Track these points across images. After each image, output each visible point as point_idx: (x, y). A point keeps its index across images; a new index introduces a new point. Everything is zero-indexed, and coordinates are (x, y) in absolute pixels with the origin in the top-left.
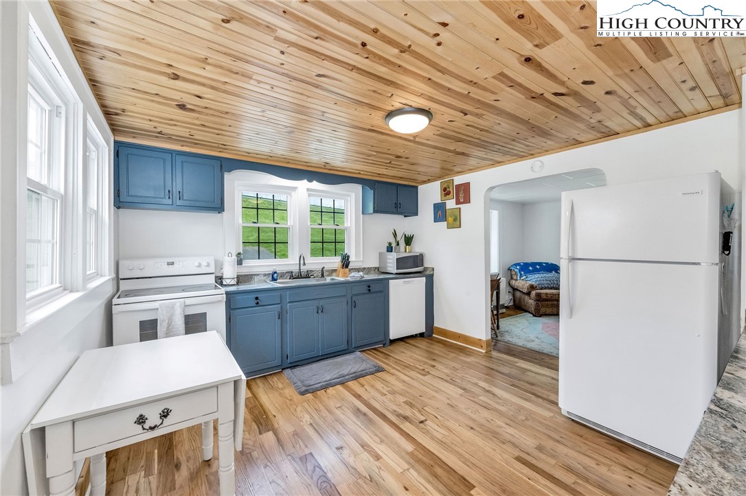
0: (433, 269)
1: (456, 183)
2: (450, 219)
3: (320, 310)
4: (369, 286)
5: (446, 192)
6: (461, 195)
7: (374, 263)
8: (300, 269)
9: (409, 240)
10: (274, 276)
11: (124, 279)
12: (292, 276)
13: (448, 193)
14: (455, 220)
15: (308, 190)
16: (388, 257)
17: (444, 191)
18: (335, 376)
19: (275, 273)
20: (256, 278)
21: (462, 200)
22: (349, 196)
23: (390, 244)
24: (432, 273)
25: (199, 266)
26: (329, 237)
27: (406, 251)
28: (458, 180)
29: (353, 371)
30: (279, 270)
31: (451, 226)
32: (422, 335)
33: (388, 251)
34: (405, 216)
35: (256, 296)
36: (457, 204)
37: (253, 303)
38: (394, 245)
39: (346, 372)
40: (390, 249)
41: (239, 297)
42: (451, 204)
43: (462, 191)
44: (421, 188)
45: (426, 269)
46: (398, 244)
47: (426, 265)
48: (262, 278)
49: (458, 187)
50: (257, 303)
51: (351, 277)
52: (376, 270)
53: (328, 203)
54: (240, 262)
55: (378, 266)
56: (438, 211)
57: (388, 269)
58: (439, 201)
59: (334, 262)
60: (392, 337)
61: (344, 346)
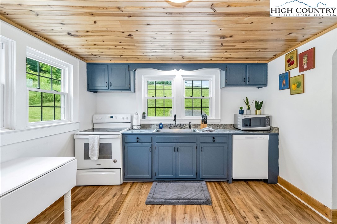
0: (278, 129)
1: (299, 52)
2: (293, 86)
3: (176, 150)
4: (214, 138)
5: (290, 62)
6: (305, 62)
7: (231, 121)
8: (176, 123)
9: (259, 106)
10: (161, 126)
11: (95, 123)
12: (170, 126)
13: (292, 63)
14: (298, 86)
15: (182, 76)
16: (239, 117)
17: (288, 62)
18: (174, 197)
19: (162, 124)
20: (152, 126)
21: (305, 67)
22: (210, 77)
23: (241, 108)
24: (277, 132)
25: (123, 118)
26: (197, 104)
27: (256, 114)
28: (302, 49)
29: (189, 197)
30: (163, 122)
31: (294, 92)
32: (265, 181)
33: (240, 113)
34: (258, 88)
35: (138, 137)
36: (300, 71)
37: (135, 140)
38: (245, 109)
39: (183, 196)
40: (241, 112)
41: (129, 137)
42: (295, 72)
43: (306, 58)
44: (270, 64)
45: (272, 129)
46: (249, 108)
47: (273, 125)
48: (155, 126)
49: (302, 55)
50: (137, 141)
51: (202, 130)
52: (232, 126)
53: (197, 84)
54: (144, 117)
55: (233, 123)
56: (283, 80)
57: (238, 126)
58: (283, 71)
59: (197, 119)
60: (234, 177)
61: (194, 176)
